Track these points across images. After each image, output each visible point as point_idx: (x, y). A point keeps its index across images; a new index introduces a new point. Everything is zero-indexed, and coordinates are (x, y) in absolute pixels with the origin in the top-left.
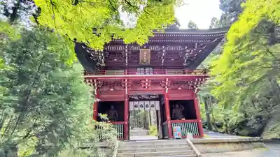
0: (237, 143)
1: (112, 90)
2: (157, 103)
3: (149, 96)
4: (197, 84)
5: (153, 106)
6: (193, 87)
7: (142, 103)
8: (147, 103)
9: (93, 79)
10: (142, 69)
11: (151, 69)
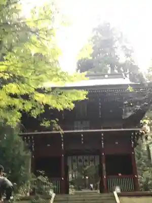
1: (49, 145)
4: (134, 138)
6: (130, 140)
11: (88, 123)
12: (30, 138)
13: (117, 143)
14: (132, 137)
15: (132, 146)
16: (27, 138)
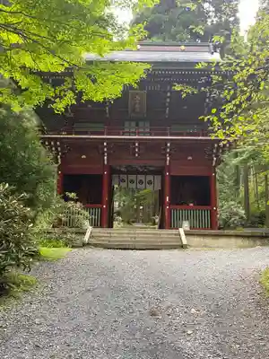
0: (248, 237)
1: (84, 157)
2: (158, 179)
3: (145, 167)
4: (218, 151)
5: (150, 183)
6: (210, 155)
7: (132, 177)
8: (141, 177)
9: (56, 139)
10: (134, 124)
11: (147, 124)
12: (55, 143)
13: (190, 158)
14: (215, 151)
15: (214, 164)
16: (50, 144)
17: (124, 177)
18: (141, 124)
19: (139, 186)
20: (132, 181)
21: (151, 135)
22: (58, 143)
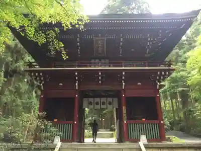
1: (61, 84)
2: (116, 100)
3: (106, 91)
4: (160, 78)
5: (110, 103)
6: (155, 81)
7: (97, 100)
8: (103, 100)
9: (39, 72)
10: (97, 61)
11: (107, 60)
12: (39, 74)
13: (139, 84)
14: (158, 78)
15: (158, 87)
16: (35, 74)
17: (91, 100)
18: (103, 61)
19: (103, 106)
20: (97, 103)
21: (110, 66)
22: (41, 74)
